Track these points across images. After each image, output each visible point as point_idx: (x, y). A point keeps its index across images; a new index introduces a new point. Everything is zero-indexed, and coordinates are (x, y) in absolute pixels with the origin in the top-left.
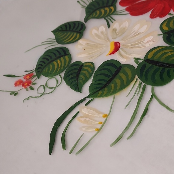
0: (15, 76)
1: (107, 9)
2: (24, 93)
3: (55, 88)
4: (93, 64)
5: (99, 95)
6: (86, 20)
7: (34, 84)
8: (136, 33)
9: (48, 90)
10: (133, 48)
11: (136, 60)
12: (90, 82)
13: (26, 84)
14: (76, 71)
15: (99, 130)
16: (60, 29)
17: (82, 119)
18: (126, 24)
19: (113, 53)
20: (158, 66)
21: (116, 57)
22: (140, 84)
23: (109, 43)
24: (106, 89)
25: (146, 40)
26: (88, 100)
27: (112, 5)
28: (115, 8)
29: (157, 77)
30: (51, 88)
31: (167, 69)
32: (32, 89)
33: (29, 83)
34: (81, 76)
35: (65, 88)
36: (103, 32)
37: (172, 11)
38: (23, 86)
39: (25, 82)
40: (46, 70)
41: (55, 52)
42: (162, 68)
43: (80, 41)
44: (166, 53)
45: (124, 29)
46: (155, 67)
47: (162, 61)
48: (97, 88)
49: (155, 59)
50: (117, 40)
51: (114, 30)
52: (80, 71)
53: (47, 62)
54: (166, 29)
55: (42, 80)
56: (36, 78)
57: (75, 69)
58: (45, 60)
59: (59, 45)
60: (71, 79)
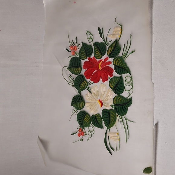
0: (76, 133)
1: (83, 83)
2: (85, 138)
3: (94, 130)
4: (98, 114)
5: (110, 126)
6: (80, 93)
7: (85, 132)
8: (103, 92)
9: (92, 132)
10: (107, 100)
12: (103, 123)
13: (82, 134)
14: (95, 120)
15: (119, 140)
16: (73, 103)
17: (112, 138)
18: (96, 89)
19: (102, 106)
20: (120, 106)
21: (104, 107)
22: (120, 116)
23: (97, 101)
24: (110, 123)
25: (109, 95)
26: (108, 130)
27: (84, 81)
28: (87, 81)
29: (123, 111)
31: (123, 106)
32: (86, 135)
33: (83, 133)
34: (99, 122)
35: (96, 129)
36: (91, 97)
37: (109, 76)
38: (82, 135)
39: (82, 133)
40: (84, 124)
41: (81, 115)
42: (122, 107)
43: (85, 105)
44: (119, 99)
45: (97, 92)
46: (120, 107)
47: (120, 103)
48: (108, 124)
49: (117, 103)
50: (99, 99)
51: (94, 94)
52: (97, 120)
53: (82, 121)
54: (112, 87)
55: (87, 129)
56: (84, 129)
57: (94, 119)
58: (80, 121)
59: (80, 111)
60: (96, 124)
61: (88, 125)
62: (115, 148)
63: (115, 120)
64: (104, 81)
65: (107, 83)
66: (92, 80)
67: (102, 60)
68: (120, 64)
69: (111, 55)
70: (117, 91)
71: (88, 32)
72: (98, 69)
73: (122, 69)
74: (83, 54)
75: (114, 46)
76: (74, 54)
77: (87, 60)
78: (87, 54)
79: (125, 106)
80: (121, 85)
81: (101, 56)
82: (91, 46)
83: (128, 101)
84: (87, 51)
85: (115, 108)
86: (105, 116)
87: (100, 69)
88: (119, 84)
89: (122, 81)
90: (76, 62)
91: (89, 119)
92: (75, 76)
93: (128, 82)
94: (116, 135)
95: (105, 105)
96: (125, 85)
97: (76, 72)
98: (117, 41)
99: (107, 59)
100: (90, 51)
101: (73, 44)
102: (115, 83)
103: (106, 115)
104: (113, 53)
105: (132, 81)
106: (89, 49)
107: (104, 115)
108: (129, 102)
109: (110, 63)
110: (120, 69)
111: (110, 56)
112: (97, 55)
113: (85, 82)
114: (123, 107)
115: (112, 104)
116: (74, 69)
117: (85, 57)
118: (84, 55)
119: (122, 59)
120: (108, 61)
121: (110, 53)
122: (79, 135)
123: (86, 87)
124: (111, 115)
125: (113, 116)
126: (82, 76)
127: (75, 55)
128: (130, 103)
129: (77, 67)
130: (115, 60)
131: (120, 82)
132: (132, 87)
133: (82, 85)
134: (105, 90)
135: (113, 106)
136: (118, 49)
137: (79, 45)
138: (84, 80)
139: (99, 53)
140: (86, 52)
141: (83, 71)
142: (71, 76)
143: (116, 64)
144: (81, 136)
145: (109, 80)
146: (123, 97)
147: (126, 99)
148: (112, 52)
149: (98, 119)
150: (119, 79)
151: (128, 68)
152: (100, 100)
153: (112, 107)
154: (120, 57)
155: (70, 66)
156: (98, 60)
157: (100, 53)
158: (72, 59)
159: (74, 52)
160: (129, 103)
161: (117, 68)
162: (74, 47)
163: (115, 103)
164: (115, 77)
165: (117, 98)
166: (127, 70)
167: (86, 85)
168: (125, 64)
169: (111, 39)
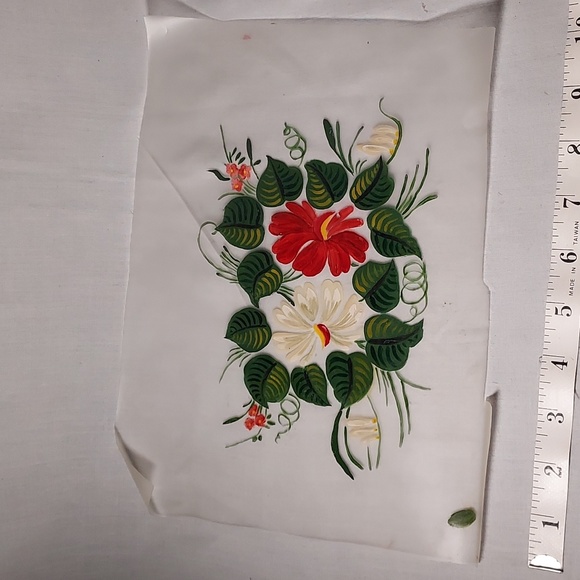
0: (238, 419)
1: (267, 274)
2: (268, 433)
4: (315, 365)
5: (352, 400)
6: (255, 302)
7: (269, 416)
8: (333, 304)
9: (293, 418)
10: (343, 328)
11: (359, 342)
12: (330, 390)
13: (260, 422)
14: (305, 382)
15: (380, 437)
16: (234, 330)
17: (355, 432)
18: (311, 294)
19: (327, 343)
20: (386, 344)
21: (333, 347)
22: (383, 373)
23: (312, 329)
24: (353, 391)
25: (352, 311)
26: (345, 411)
27: (270, 268)
28: (279, 271)
29: (393, 359)
30: (293, 414)
31: (395, 345)
32: (272, 423)
33: (263, 418)
34: (316, 387)
35: (308, 408)
36: (291, 314)
37: (352, 259)
38: (258, 424)
39: (257, 419)
40: (266, 394)
41: (256, 366)
42: (390, 346)
43: (274, 338)
44: (384, 325)
45: (314, 302)
46: (384, 347)
47: (384, 337)
48: (344, 394)
49: (377, 337)
50: (318, 321)
51: (304, 307)
52: (309, 381)
53: (259, 384)
54: (363, 290)
55: (274, 408)
56: (264, 408)
57: (301, 380)
58: (255, 382)
59: (253, 354)
60: (307, 393)
61: (278, 397)
62: (364, 461)
63: (369, 382)
64: (335, 273)
65: (347, 277)
66: (296, 267)
67: (331, 213)
68: (389, 229)
69: (363, 201)
70: (377, 302)
71: (287, 127)
72: (318, 237)
73: (395, 243)
74: (269, 191)
75: (373, 176)
76: (239, 189)
77: (283, 208)
78: (282, 192)
79: (400, 343)
80: (390, 286)
81: (330, 200)
82: (297, 170)
83: (411, 331)
84: (285, 184)
85: (371, 351)
86: (335, 372)
87: (325, 238)
88: (385, 282)
89: (395, 275)
90: (245, 211)
91: (283, 377)
92: (240, 253)
93: (413, 281)
94: (370, 423)
95: (336, 341)
96: (401, 287)
97: (246, 242)
98: (382, 164)
99: (347, 210)
100: (295, 185)
101: (238, 160)
102: (372, 280)
103: (340, 368)
104: (369, 196)
105: (425, 277)
106: (289, 179)
107: (334, 368)
108: (413, 334)
109: (357, 222)
110: (389, 241)
111: (360, 202)
112: (317, 199)
113: (273, 271)
114: (393, 347)
115: (361, 336)
116: (237, 232)
117: (277, 199)
118: (273, 194)
119: (396, 216)
120: (351, 216)
121: (360, 194)
122: (249, 424)
123: (277, 285)
124: (355, 368)
125: (361, 371)
126: (265, 253)
127: (241, 192)
128: (416, 337)
129: (250, 227)
130: (375, 217)
131: (388, 277)
132: (425, 293)
133: (265, 279)
134: (337, 297)
135: (365, 344)
136: (384, 187)
137: (258, 162)
138: (271, 265)
139: (323, 191)
140: (281, 186)
141: (269, 241)
142: (227, 250)
143: (378, 228)
144: (256, 428)
145: (353, 270)
146: (395, 320)
147: (404, 325)
148: (365, 194)
149: (312, 380)
150: (386, 269)
151: (414, 241)
152: (320, 326)
153: (361, 347)
154: (390, 209)
155: (225, 222)
156: (319, 212)
157: (327, 193)
158: (233, 201)
159: (241, 182)
160: (412, 338)
161: (381, 239)
162: (239, 167)
163: (370, 336)
164: (372, 263)
165: (377, 322)
166: (411, 247)
167: (277, 281)
168: (407, 228)
169: (364, 156)
